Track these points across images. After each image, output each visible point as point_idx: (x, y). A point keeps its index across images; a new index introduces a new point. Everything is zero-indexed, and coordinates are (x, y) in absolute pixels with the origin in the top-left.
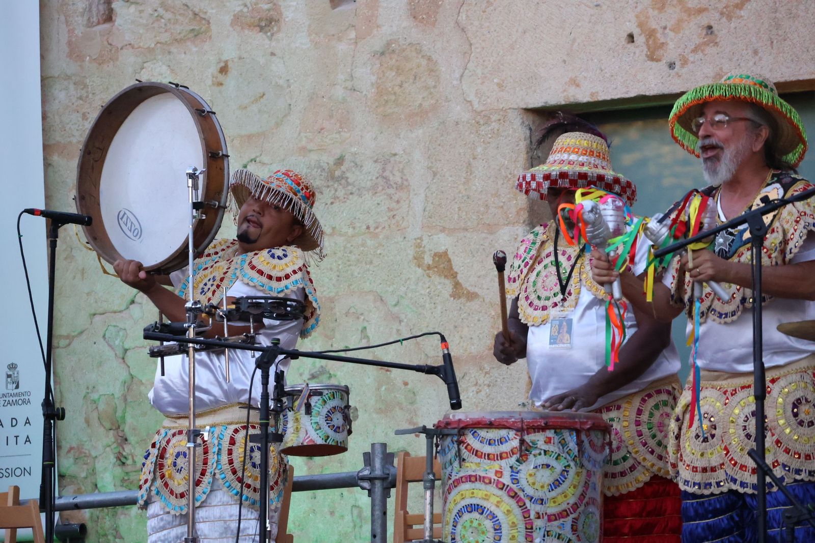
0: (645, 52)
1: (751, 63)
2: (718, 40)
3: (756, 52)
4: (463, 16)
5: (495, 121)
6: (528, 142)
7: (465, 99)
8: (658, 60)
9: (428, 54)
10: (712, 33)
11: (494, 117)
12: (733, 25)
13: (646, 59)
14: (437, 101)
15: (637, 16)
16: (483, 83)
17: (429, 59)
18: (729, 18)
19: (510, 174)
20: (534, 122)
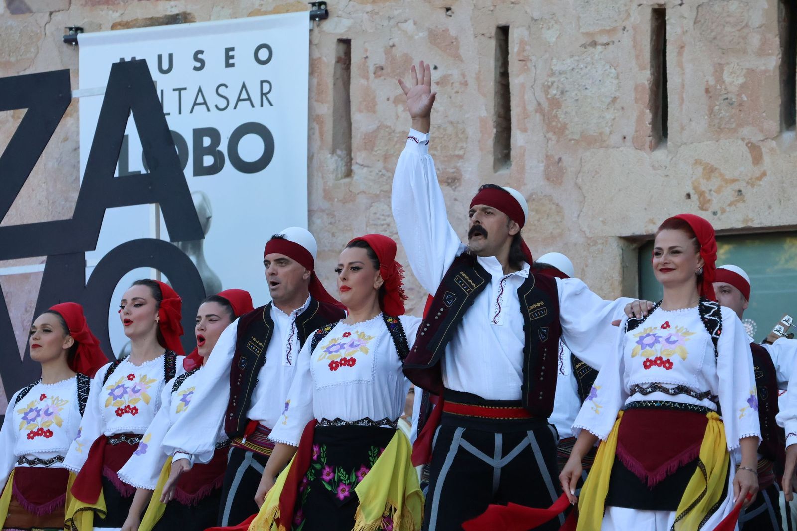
0: (698, 205)
1: (767, 214)
2: (745, 199)
3: (770, 207)
4: (580, 180)
5: (600, 244)
6: (621, 257)
7: (581, 230)
8: (706, 210)
9: (557, 202)
10: (741, 194)
11: (599, 242)
12: (755, 190)
13: (699, 209)
14: (563, 231)
15: (693, 183)
16: (592, 220)
17: (558, 205)
18: (753, 185)
19: (610, 276)
20: (624, 245)
